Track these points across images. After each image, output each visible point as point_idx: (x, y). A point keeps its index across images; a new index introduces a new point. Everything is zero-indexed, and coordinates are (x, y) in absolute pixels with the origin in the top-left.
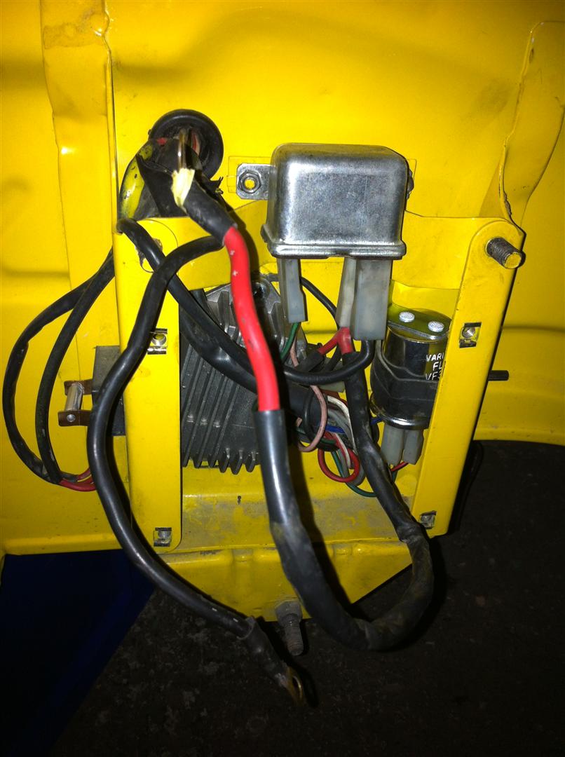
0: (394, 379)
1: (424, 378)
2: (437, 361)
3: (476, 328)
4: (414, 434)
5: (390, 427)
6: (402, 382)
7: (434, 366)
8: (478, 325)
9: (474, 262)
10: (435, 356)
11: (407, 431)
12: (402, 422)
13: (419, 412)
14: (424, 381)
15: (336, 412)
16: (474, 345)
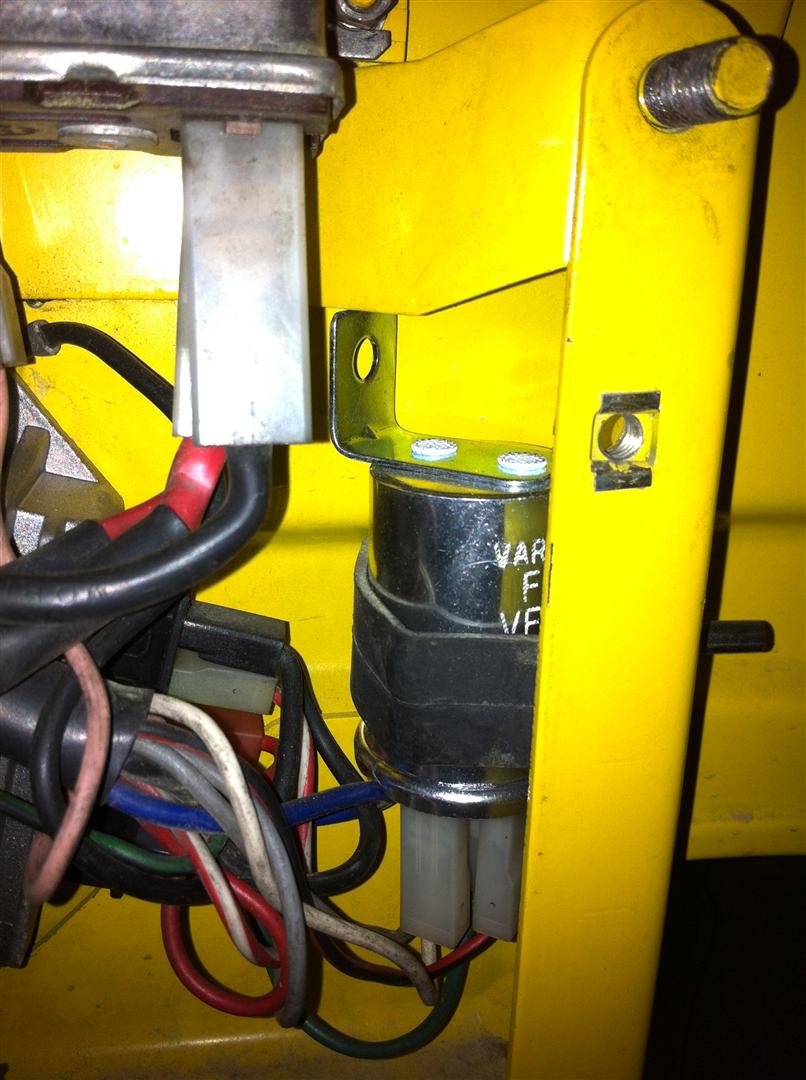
0: (399, 638)
1: (501, 631)
2: (531, 567)
3: (644, 417)
4: (496, 832)
5: (419, 816)
6: (422, 645)
7: (526, 587)
8: (650, 401)
9: (604, 147)
10: (522, 546)
11: (475, 824)
12: (460, 795)
13: (494, 753)
14: (500, 637)
15: (179, 748)
16: (645, 480)
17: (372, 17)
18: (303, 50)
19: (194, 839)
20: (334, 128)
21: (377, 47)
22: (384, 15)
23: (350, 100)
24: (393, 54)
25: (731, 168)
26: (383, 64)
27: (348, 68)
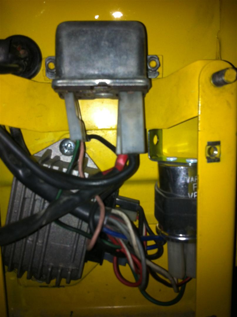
0: (165, 198)
1: (188, 197)
3: (217, 147)
6: (170, 200)
7: (194, 187)
8: (218, 143)
10: (192, 178)
13: (188, 227)
14: (189, 199)
16: (218, 160)
17: (155, 69)
18: (142, 77)
19: (121, 241)
20: (148, 91)
21: (156, 75)
22: (158, 68)
23: (151, 86)
24: (160, 76)
25: (232, 94)
26: (158, 78)
27: (150, 80)
